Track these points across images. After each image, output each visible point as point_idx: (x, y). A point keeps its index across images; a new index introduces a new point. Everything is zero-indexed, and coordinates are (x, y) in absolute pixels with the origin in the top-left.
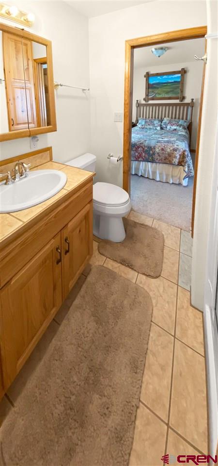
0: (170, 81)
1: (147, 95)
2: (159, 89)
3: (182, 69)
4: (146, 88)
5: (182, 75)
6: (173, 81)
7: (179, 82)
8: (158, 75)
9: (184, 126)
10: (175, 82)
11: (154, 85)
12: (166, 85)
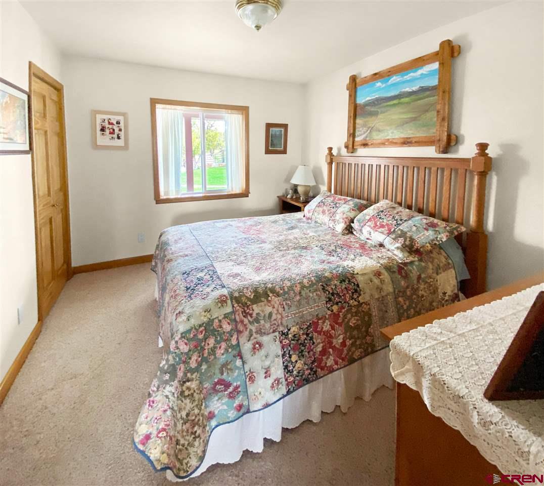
0: (408, 90)
1: (352, 135)
2: (380, 116)
3: (442, 44)
4: (349, 117)
5: (442, 64)
6: (414, 89)
7: (434, 88)
8: (377, 76)
9: (412, 240)
10: (423, 90)
11: (368, 108)
12: (395, 102)
